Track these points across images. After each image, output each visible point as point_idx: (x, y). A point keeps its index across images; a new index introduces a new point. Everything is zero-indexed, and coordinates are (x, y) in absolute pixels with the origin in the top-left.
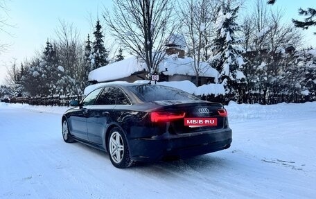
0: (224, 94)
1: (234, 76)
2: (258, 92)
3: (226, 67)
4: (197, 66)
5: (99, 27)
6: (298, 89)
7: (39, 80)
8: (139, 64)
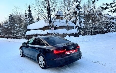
0: (77, 33)
1: (81, 26)
2: (89, 31)
3: (78, 22)
4: (67, 23)
5: (29, 8)
6: (103, 29)
7: (7, 29)
8: (46, 23)
